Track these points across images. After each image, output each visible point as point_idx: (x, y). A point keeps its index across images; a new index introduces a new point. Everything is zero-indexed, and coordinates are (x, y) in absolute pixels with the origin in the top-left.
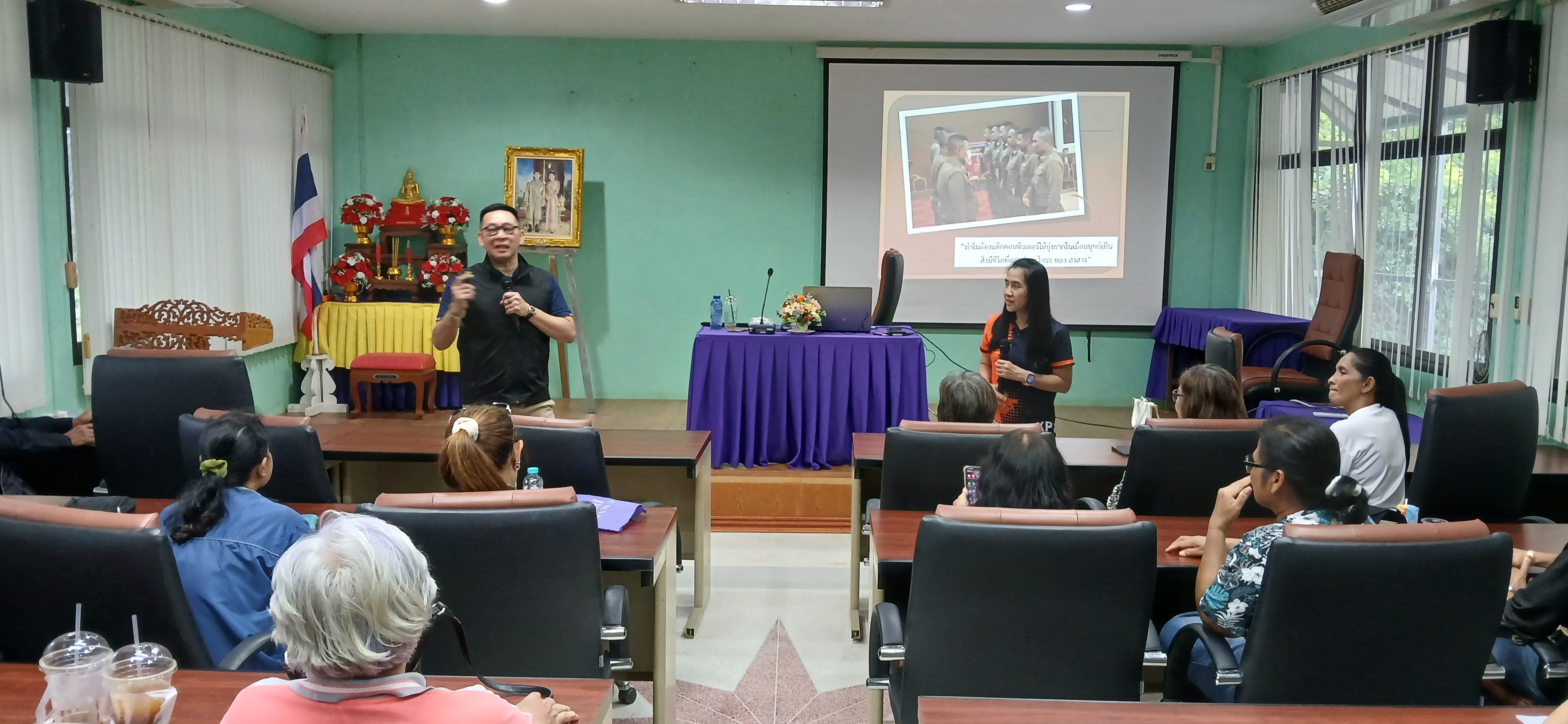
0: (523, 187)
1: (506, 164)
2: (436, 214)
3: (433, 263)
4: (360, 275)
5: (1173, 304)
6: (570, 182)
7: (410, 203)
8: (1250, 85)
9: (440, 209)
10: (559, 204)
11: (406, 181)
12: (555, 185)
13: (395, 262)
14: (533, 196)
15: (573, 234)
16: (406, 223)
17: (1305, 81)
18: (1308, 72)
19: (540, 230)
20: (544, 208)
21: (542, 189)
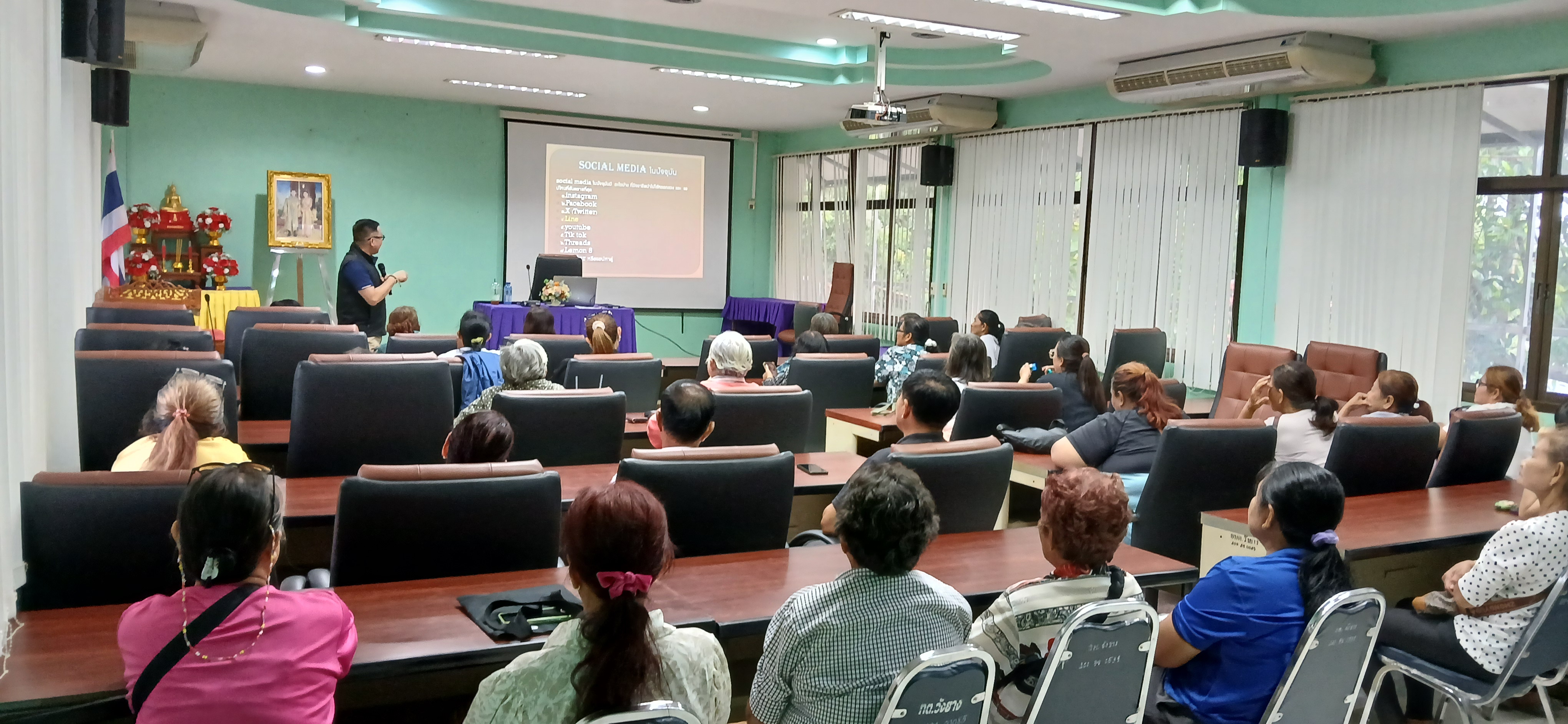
0: (282, 201)
2: (209, 221)
3: (215, 259)
4: (154, 268)
5: (732, 295)
6: (320, 199)
7: (175, 212)
8: (774, 157)
9: (213, 216)
10: (312, 216)
11: (170, 192)
12: (308, 201)
13: (178, 258)
14: (291, 208)
16: (175, 227)
17: (815, 159)
18: (817, 154)
19: (298, 235)
20: (300, 218)
21: (298, 203)
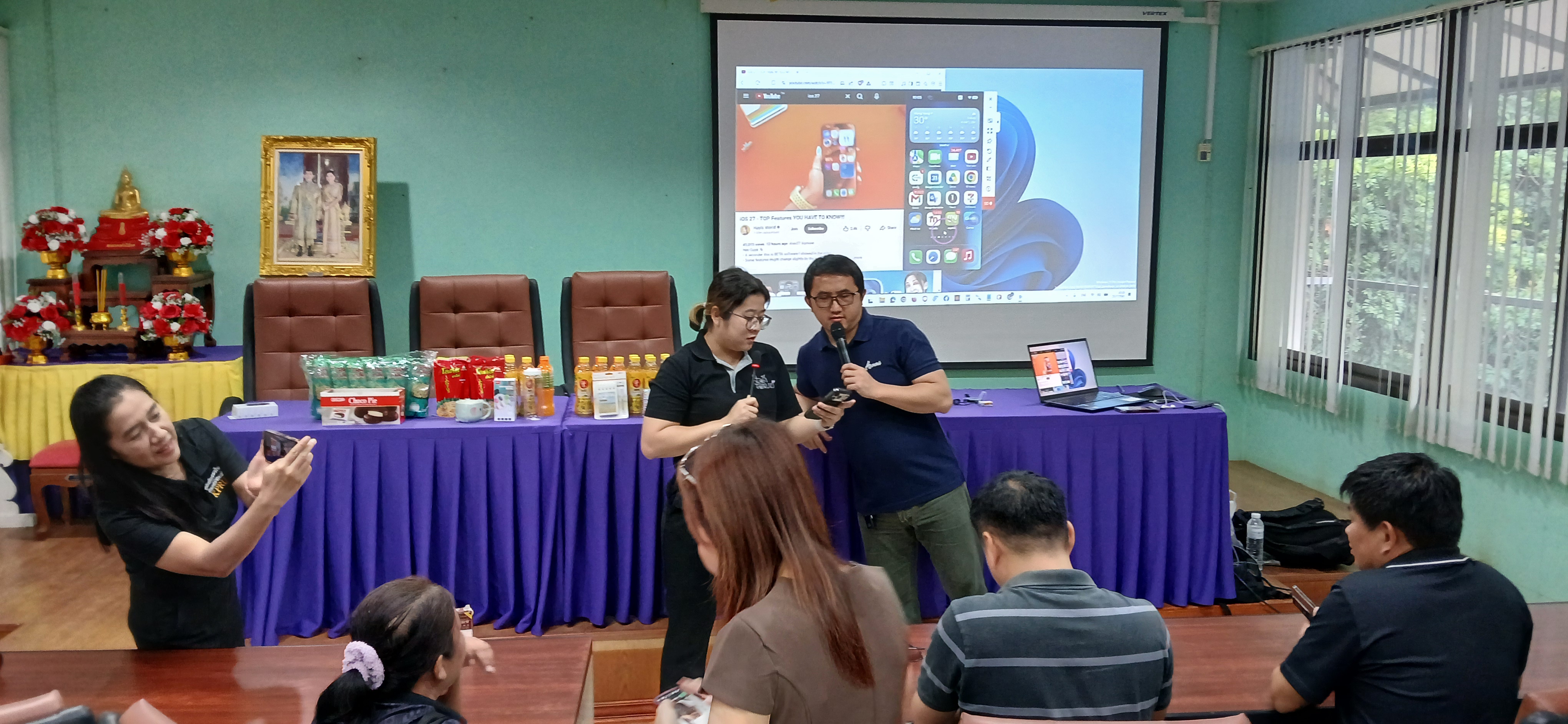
0: (289, 192)
1: (263, 160)
2: (161, 233)
3: (157, 305)
4: (49, 325)
6: (357, 185)
7: (127, 218)
8: (1253, 51)
9: (168, 225)
10: (342, 216)
11: (120, 184)
12: (335, 189)
13: (101, 305)
14: (304, 205)
15: (363, 257)
16: (121, 246)
18: (1353, 34)
19: (314, 252)
20: (320, 223)
21: (316, 195)
